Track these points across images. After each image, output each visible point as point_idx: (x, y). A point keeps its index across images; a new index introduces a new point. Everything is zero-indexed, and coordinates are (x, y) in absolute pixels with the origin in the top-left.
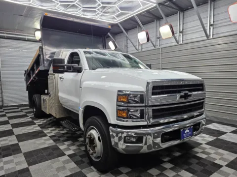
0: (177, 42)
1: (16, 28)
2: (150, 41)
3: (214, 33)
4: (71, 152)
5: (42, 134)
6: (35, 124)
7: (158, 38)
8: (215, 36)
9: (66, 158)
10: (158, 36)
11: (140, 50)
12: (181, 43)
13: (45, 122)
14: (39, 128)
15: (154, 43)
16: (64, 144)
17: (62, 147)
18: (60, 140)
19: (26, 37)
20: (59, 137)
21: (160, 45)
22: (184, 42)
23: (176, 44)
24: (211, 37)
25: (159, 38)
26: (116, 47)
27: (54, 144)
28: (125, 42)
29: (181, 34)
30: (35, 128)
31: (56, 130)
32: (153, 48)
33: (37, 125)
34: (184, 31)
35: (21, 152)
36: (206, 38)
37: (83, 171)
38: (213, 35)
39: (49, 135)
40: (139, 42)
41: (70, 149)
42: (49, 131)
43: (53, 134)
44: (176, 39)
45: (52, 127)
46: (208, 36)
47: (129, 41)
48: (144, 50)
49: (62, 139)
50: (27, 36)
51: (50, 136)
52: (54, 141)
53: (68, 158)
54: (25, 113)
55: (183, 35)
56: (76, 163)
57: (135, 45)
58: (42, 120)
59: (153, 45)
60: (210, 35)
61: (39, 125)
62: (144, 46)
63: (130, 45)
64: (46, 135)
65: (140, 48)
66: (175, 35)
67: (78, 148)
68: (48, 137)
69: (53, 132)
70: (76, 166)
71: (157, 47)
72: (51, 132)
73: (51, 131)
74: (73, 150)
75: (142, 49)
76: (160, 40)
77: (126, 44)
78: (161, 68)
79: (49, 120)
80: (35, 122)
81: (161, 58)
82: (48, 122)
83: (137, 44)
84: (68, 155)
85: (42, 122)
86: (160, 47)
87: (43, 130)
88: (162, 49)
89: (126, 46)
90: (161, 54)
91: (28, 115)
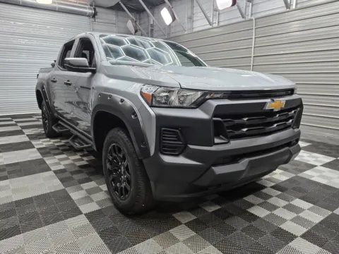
0: (288, 6)
2: (235, 7)
4: (93, 207)
6: (33, 147)
7: (249, 1)
9: (81, 221)
11: (215, 25)
12: (293, 7)
13: (51, 143)
14: (38, 156)
15: (243, 11)
16: (82, 189)
17: (76, 195)
18: (73, 179)
20: (73, 173)
21: (252, 14)
22: (299, 6)
23: (284, 9)
26: (174, 19)
27: (62, 187)
28: (190, 11)
30: (31, 155)
31: (67, 159)
32: (241, 19)
33: (35, 150)
39: (53, 168)
40: (216, 10)
41: (92, 201)
42: (57, 161)
43: (62, 167)
44: (286, 2)
45: (62, 154)
47: (197, 9)
48: (221, 24)
52: (62, 180)
53: (85, 221)
54: (20, 129)
57: (208, 15)
58: (48, 139)
59: (242, 14)
61: (39, 149)
62: (222, 18)
63: (199, 15)
64: (48, 169)
65: (216, 21)
68: (51, 173)
69: (63, 163)
70: (100, 241)
71: (249, 17)
72: (59, 164)
73: (58, 162)
74: (98, 203)
75: (218, 22)
76: (252, 6)
77: (189, 14)
78: (253, 55)
79: (58, 140)
80: (34, 143)
81: (254, 37)
82: (56, 144)
83: (210, 14)
84: (86, 215)
85: (45, 144)
86: (253, 18)
87: (45, 159)
88: (257, 20)
89: (191, 18)
90: (254, 30)
91: (24, 131)
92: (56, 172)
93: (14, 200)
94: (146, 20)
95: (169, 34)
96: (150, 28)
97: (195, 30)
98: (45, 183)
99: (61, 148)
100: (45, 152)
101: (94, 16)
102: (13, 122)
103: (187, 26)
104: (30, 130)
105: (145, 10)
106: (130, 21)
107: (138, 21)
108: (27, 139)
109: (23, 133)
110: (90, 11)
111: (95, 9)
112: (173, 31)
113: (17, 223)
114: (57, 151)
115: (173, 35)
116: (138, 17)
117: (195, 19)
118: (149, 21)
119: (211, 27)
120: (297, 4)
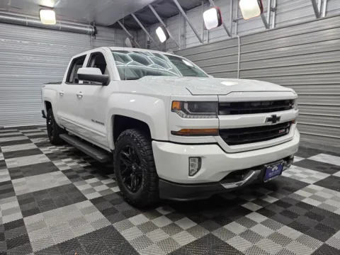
0: (267, 26)
1: (9, 4)
2: (222, 27)
3: (328, 10)
4: (97, 195)
5: (51, 168)
6: (42, 153)
7: (235, 21)
8: (329, 15)
9: (88, 204)
10: (236, 18)
11: (206, 42)
12: (273, 27)
14: (47, 159)
15: (229, 30)
16: (86, 183)
17: (81, 187)
18: (78, 176)
19: (27, 20)
21: (237, 33)
22: (277, 26)
23: (264, 29)
24: (323, 15)
25: (237, 20)
26: (168, 37)
27: (69, 182)
28: (183, 29)
29: (273, 14)
30: (41, 159)
32: (228, 37)
33: (43, 155)
34: (278, 7)
35: (15, 195)
36: (315, 18)
37: (115, 225)
38: (326, 12)
39: (61, 169)
40: (205, 29)
41: (95, 191)
42: (64, 163)
43: (69, 168)
44: (265, 22)
45: (68, 158)
46: (318, 14)
47: (188, 28)
48: (211, 41)
50: (28, 18)
52: (70, 178)
53: (92, 204)
54: (28, 138)
55: (276, 15)
56: (103, 212)
57: (198, 33)
58: (54, 147)
59: (227, 31)
60: (321, 13)
61: (47, 155)
62: (211, 36)
63: (190, 34)
64: (57, 170)
65: (206, 38)
66: (265, 14)
67: (108, 188)
68: (60, 173)
69: (69, 165)
70: (103, 217)
71: (233, 36)
72: (65, 165)
74: (100, 192)
75: (208, 40)
76: (238, 25)
77: (182, 32)
78: (238, 70)
79: (63, 147)
80: (42, 149)
81: (239, 53)
82: (62, 150)
83: (200, 33)
84: (90, 200)
85: (52, 150)
86: (238, 36)
87: (53, 162)
88: (242, 39)
89: (183, 36)
90: (239, 48)
91: (32, 140)
92: (63, 172)
93: (31, 191)
94: (143, 37)
97: (187, 47)
98: (56, 180)
99: (66, 153)
100: (52, 156)
101: (94, 34)
103: (180, 43)
104: (37, 139)
105: (141, 28)
106: (128, 39)
107: (135, 38)
108: (35, 147)
109: (31, 142)
110: (91, 30)
111: (95, 28)
113: (37, 206)
114: (64, 156)
116: (136, 34)
117: (187, 36)
118: (145, 39)
119: (202, 44)
120: (275, 24)
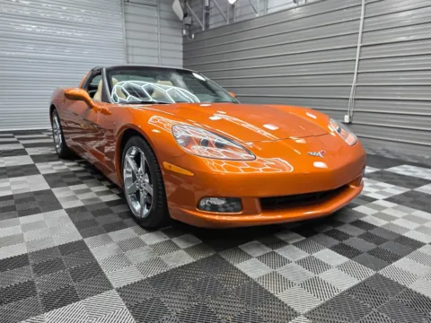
11: (303, 3)
13: (64, 167)
18: (96, 224)
30: (36, 184)
31: (88, 191)
39: (66, 205)
42: (71, 194)
43: (80, 204)
45: (81, 183)
49: (102, 220)
51: (68, 211)
52: (79, 226)
54: (22, 147)
58: (60, 162)
61: (46, 176)
69: (81, 197)
72: (75, 198)
73: (73, 195)
81: (362, 17)
82: (72, 169)
84: (118, 290)
85: (56, 168)
87: (54, 190)
90: (363, 7)
91: (27, 150)
95: (231, 19)
96: (205, 11)
97: (269, 12)
99: (79, 175)
100: (55, 180)
102: (15, 139)
103: (259, 6)
104: (37, 149)
106: (176, 1)
108: (31, 162)
109: (26, 153)
112: (237, 13)
114: (73, 180)
115: (238, 20)
119: (296, 5)
